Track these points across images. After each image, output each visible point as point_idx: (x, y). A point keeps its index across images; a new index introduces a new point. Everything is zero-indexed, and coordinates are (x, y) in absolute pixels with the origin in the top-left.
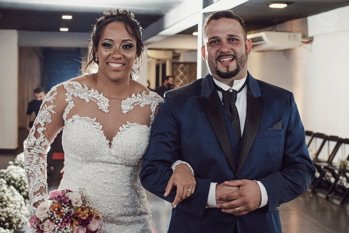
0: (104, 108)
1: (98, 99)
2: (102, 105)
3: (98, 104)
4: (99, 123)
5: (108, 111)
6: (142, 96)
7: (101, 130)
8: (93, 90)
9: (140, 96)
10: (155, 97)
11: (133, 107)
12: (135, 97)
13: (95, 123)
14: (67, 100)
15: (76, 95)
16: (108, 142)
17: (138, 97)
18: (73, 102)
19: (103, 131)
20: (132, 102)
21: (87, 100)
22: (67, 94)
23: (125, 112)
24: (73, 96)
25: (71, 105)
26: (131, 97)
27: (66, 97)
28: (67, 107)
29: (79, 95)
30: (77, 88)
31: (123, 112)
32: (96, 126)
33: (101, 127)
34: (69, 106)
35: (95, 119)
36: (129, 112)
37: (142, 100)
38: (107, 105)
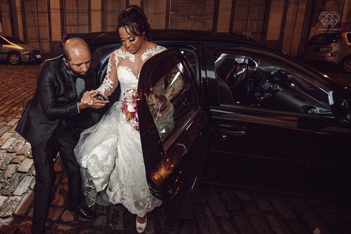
0: (133, 60)
1: (129, 56)
2: (132, 59)
3: (130, 59)
4: (130, 69)
5: (135, 61)
6: (152, 50)
7: (131, 71)
8: (127, 52)
9: (151, 50)
10: (160, 49)
12: (148, 51)
14: (115, 59)
15: (119, 56)
16: (136, 77)
17: (150, 51)
18: (118, 60)
20: (147, 54)
21: (124, 58)
22: (115, 56)
24: (118, 57)
25: (117, 61)
27: (115, 58)
28: (116, 63)
29: (121, 56)
30: (120, 53)
31: (143, 60)
32: (128, 70)
33: (131, 70)
34: (117, 62)
35: (128, 67)
37: (152, 52)
38: (134, 58)
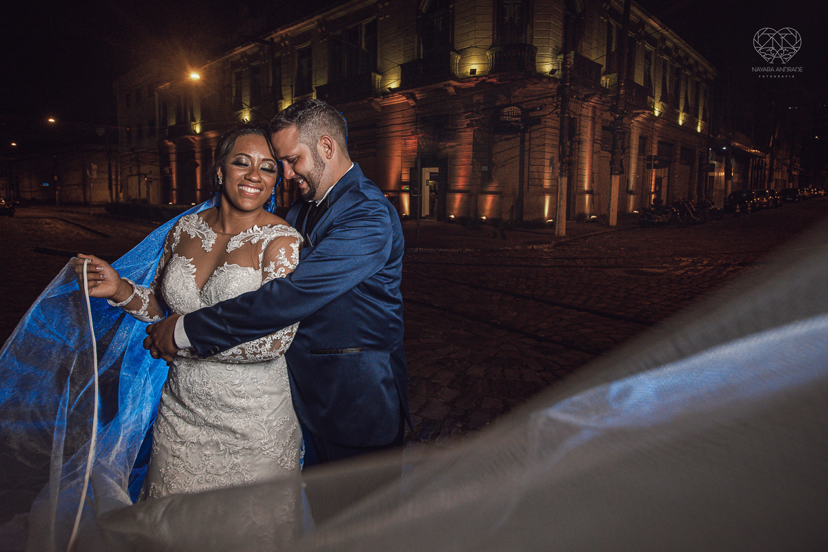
11: (242, 244)
13: (189, 265)
19: (195, 276)
23: (228, 251)
26: (246, 232)
36: (237, 250)
